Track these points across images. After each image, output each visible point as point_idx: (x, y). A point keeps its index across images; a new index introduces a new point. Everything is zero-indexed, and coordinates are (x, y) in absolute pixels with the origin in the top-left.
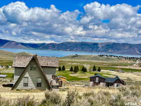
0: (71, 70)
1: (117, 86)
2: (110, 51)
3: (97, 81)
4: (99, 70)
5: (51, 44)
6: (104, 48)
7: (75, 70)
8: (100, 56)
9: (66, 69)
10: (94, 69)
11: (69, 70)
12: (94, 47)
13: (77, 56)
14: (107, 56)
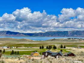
0: (47, 48)
2: (75, 36)
5: (40, 33)
6: (72, 34)
8: (69, 39)
9: (44, 48)
12: (66, 34)
14: (72, 39)
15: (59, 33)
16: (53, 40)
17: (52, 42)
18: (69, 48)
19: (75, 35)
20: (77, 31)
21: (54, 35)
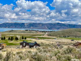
0: (9, 39)
1: (36, 47)
3: (24, 45)
4: (25, 39)
7: (12, 39)
8: (26, 30)
10: (23, 38)
11: (8, 39)
13: (12, 31)
14: (30, 30)
15: (16, 25)
16: (11, 31)
17: (10, 33)
18: (29, 39)
19: (32, 26)
20: (34, 23)
21: (11, 27)
